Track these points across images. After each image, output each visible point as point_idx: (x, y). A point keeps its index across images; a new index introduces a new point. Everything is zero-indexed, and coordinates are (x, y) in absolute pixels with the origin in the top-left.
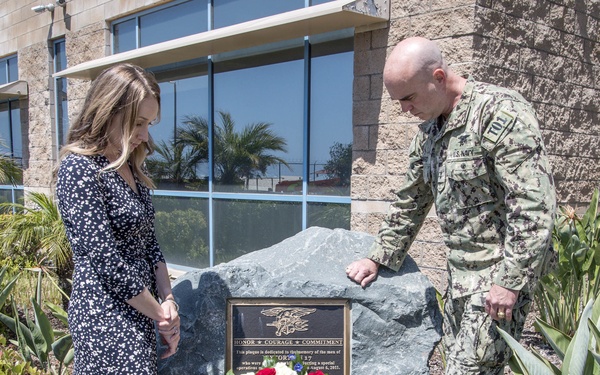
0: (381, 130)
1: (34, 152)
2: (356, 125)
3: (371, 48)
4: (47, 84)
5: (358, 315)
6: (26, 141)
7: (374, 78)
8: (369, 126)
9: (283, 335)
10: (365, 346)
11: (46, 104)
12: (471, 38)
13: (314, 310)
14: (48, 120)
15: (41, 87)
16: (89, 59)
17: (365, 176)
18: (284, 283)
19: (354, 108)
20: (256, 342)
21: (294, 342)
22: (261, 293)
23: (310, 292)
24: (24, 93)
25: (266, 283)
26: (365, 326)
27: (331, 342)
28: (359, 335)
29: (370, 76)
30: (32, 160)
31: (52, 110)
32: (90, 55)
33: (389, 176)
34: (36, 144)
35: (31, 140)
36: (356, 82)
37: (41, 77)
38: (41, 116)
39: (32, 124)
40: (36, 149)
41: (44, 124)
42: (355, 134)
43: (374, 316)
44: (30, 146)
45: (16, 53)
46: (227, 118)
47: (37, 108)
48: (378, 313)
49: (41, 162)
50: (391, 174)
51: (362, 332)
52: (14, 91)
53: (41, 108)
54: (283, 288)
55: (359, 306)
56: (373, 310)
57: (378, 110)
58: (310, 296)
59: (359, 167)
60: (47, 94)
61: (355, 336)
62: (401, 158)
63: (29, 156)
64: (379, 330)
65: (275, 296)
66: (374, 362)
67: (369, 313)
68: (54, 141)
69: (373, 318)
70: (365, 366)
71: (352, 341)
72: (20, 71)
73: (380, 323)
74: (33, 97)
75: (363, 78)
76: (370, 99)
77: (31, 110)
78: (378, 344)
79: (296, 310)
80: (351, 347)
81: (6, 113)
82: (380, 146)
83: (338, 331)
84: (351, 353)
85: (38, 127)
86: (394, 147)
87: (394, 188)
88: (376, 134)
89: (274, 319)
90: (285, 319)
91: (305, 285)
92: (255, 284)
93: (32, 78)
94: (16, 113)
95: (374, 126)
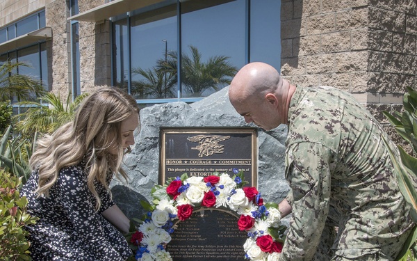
0: (302, 41)
1: (56, 78)
2: (283, 39)
4: (65, 28)
5: (263, 140)
6: (50, 71)
7: (296, 3)
8: (293, 38)
9: (204, 157)
10: (269, 166)
11: (65, 43)
13: (228, 137)
14: (66, 54)
15: (61, 31)
16: (94, 7)
17: (290, 77)
18: (205, 116)
19: (281, 26)
20: (183, 161)
21: (213, 162)
22: (187, 124)
23: (224, 123)
24: (50, 35)
25: (191, 116)
26: (268, 149)
27: (241, 162)
28: (264, 156)
29: (293, 1)
30: (55, 84)
31: (68, 47)
32: (95, 4)
33: (308, 76)
34: (57, 72)
35: (54, 70)
36: (282, 7)
37: (61, 23)
38: (61, 52)
39: (55, 58)
40: (57, 76)
41: (63, 57)
42: (282, 46)
43: (276, 142)
44: (53, 74)
45: (44, 8)
46: (195, 51)
47: (58, 46)
48: (279, 139)
49: (61, 85)
50: (309, 74)
51: (266, 154)
52: (42, 34)
53: (61, 46)
54: (204, 119)
55: (264, 133)
56: (275, 137)
57: (299, 26)
58: (225, 125)
59: (286, 70)
60: (65, 35)
61: (261, 158)
62: (316, 61)
63: (52, 82)
64: (279, 153)
65: (198, 125)
66: (276, 179)
67: (272, 139)
68: (69, 68)
69: (275, 143)
70: (269, 182)
71: (258, 162)
72: (47, 20)
73: (281, 148)
74: (56, 38)
75: (288, 3)
76: (293, 19)
77: (54, 47)
78: (279, 165)
79: (214, 137)
80: (258, 166)
81: (38, 53)
82: (301, 53)
83: (247, 155)
84: (258, 171)
85: (58, 60)
86: (311, 53)
87: (311, 84)
88: (298, 45)
89: (197, 144)
90: (206, 144)
91: (221, 117)
92: (183, 117)
93: (55, 25)
94: (44, 53)
95: (297, 38)
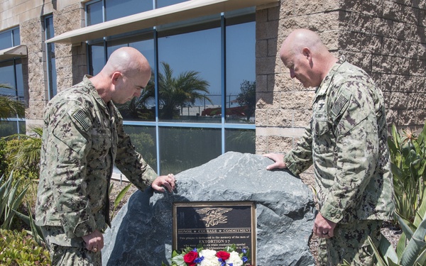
0: (277, 78)
1: (32, 94)
2: (258, 74)
3: (268, 21)
4: (40, 47)
5: (261, 212)
6: (27, 87)
7: (270, 41)
8: (267, 75)
9: (211, 226)
10: (266, 233)
11: (40, 61)
12: (338, 13)
13: (231, 209)
14: (42, 72)
15: (36, 49)
16: (70, 29)
17: (265, 110)
18: (211, 191)
19: (256, 62)
20: (193, 231)
21: (218, 231)
22: (196, 199)
23: (228, 198)
24: (25, 53)
25: (199, 191)
26: (265, 219)
27: (243, 230)
28: (262, 225)
29: (267, 40)
30: (31, 100)
31: (44, 66)
32: (71, 27)
33: (282, 110)
34: (34, 89)
35: (30, 87)
36: (258, 45)
37: (36, 42)
38: (37, 70)
39: (31, 75)
40: (33, 93)
41: (39, 75)
42: (257, 81)
43: (272, 213)
44: (30, 90)
45: (18, 25)
46: (167, 67)
47: (34, 64)
48: (274, 210)
49: (38, 102)
50: (284, 108)
51: (263, 223)
52: (18, 52)
53: (37, 64)
54: (210, 195)
55: (261, 206)
56: (271, 208)
57: (274, 65)
58: (228, 200)
59: (261, 104)
60: (41, 54)
61: (259, 226)
62: (290, 97)
63: (29, 98)
64: (275, 222)
65: (205, 200)
66: (272, 243)
67: (268, 210)
68: (46, 87)
69: (271, 214)
70: (266, 246)
71: (257, 230)
72: (21, 38)
73: (276, 217)
74: (31, 56)
75: (262, 42)
76: (268, 56)
77: (29, 65)
78: (274, 231)
79: (219, 209)
80: (257, 233)
81: (13, 66)
82: (276, 89)
83: (247, 223)
84: (257, 237)
85: (35, 77)
86: (285, 89)
87: (285, 118)
88: (273, 81)
89: (204, 215)
90: (211, 215)
91: (225, 193)
92: (191, 193)
93: (30, 43)
94: (19, 67)
95: (271, 75)
